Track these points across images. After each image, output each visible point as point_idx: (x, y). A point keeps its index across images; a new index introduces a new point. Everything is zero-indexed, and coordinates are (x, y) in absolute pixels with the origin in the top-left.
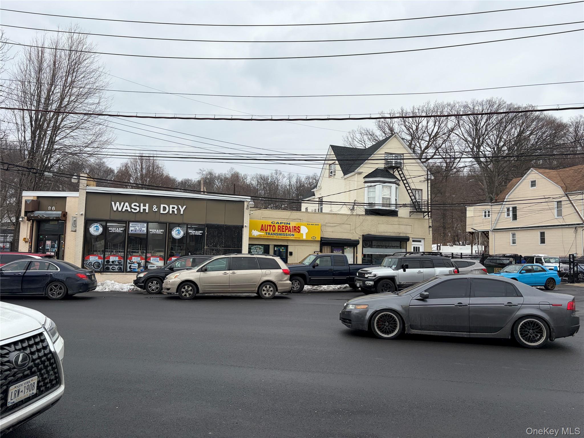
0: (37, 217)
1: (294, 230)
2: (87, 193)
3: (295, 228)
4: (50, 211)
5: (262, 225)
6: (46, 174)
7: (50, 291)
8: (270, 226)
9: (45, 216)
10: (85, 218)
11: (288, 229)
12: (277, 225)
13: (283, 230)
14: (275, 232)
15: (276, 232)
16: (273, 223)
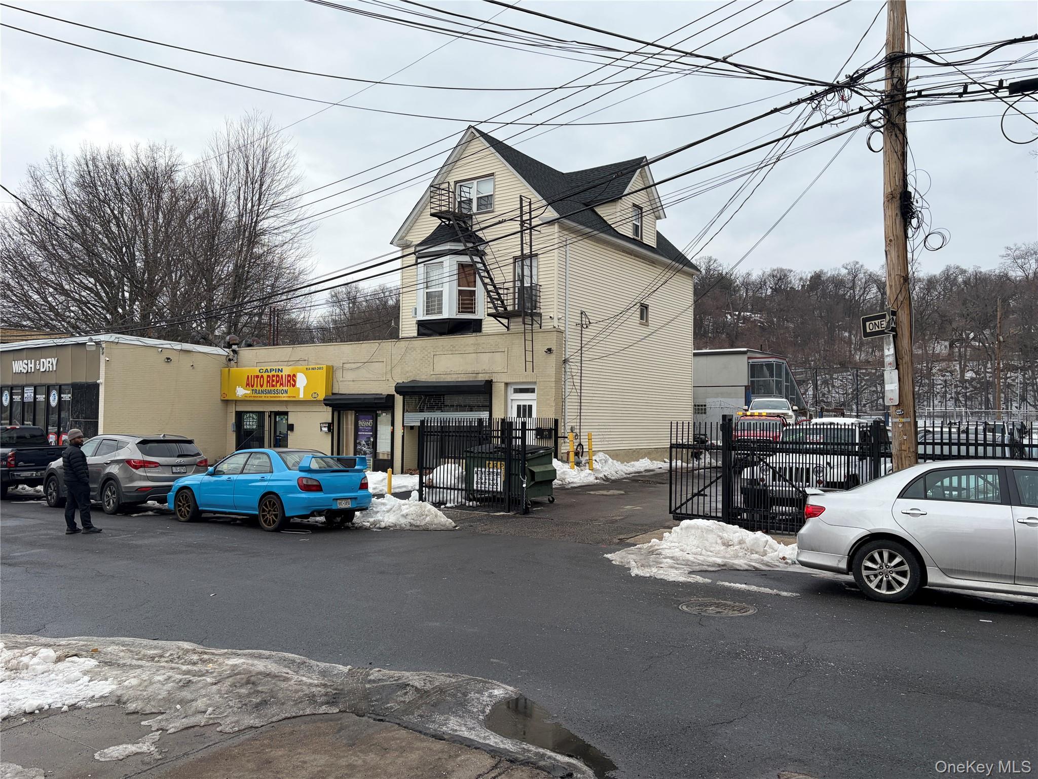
1: (289, 381)
3: (289, 379)
5: (248, 376)
8: (257, 377)
11: (279, 379)
12: (265, 375)
13: (273, 383)
14: (262, 389)
15: (264, 387)
16: (261, 371)
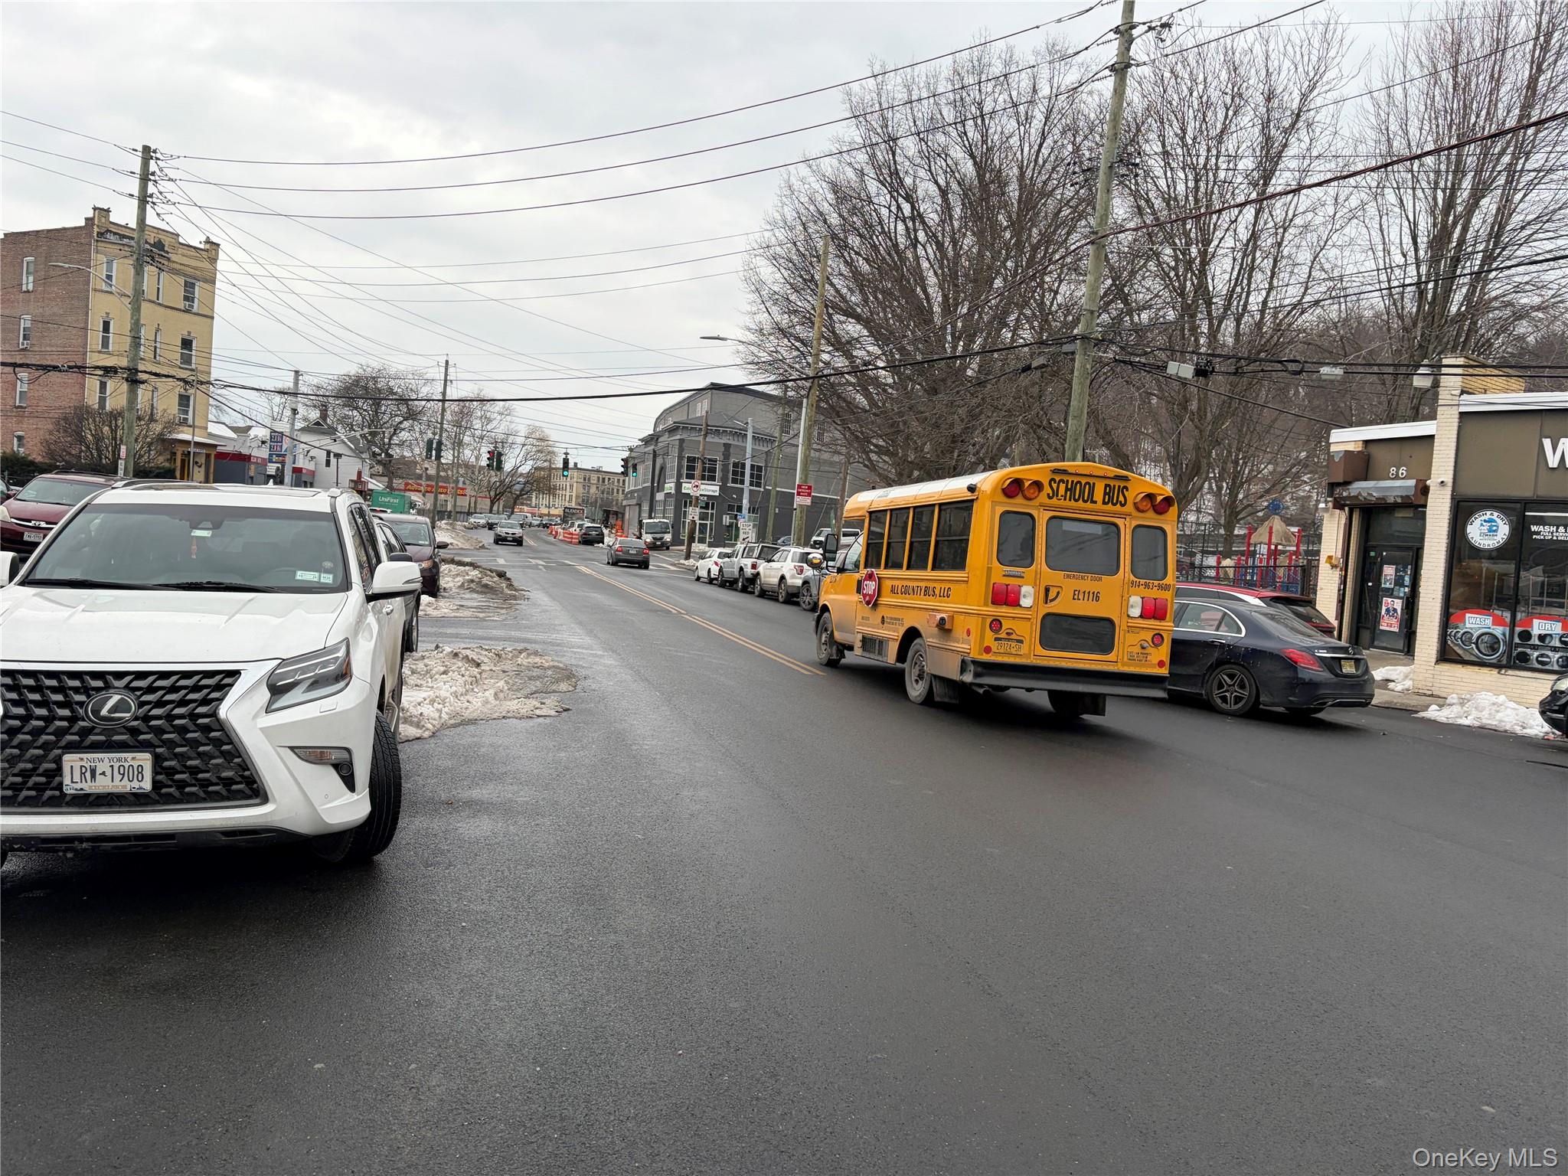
0: (1356, 497)
2: (1463, 415)
4: (1393, 479)
6: (1325, 372)
7: (1218, 689)
9: (1374, 494)
10: (1452, 495)
